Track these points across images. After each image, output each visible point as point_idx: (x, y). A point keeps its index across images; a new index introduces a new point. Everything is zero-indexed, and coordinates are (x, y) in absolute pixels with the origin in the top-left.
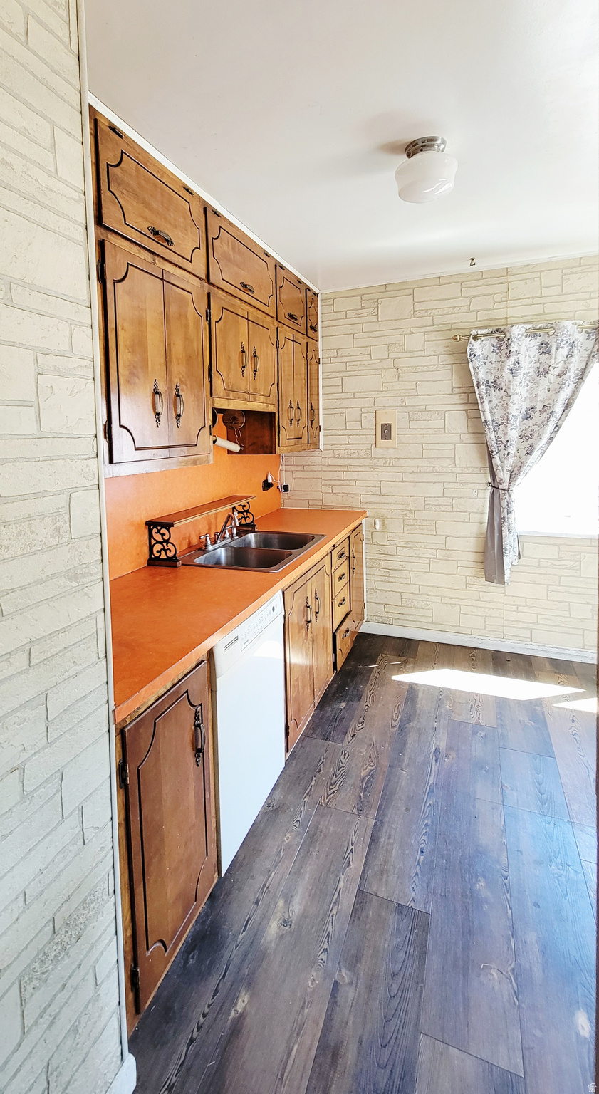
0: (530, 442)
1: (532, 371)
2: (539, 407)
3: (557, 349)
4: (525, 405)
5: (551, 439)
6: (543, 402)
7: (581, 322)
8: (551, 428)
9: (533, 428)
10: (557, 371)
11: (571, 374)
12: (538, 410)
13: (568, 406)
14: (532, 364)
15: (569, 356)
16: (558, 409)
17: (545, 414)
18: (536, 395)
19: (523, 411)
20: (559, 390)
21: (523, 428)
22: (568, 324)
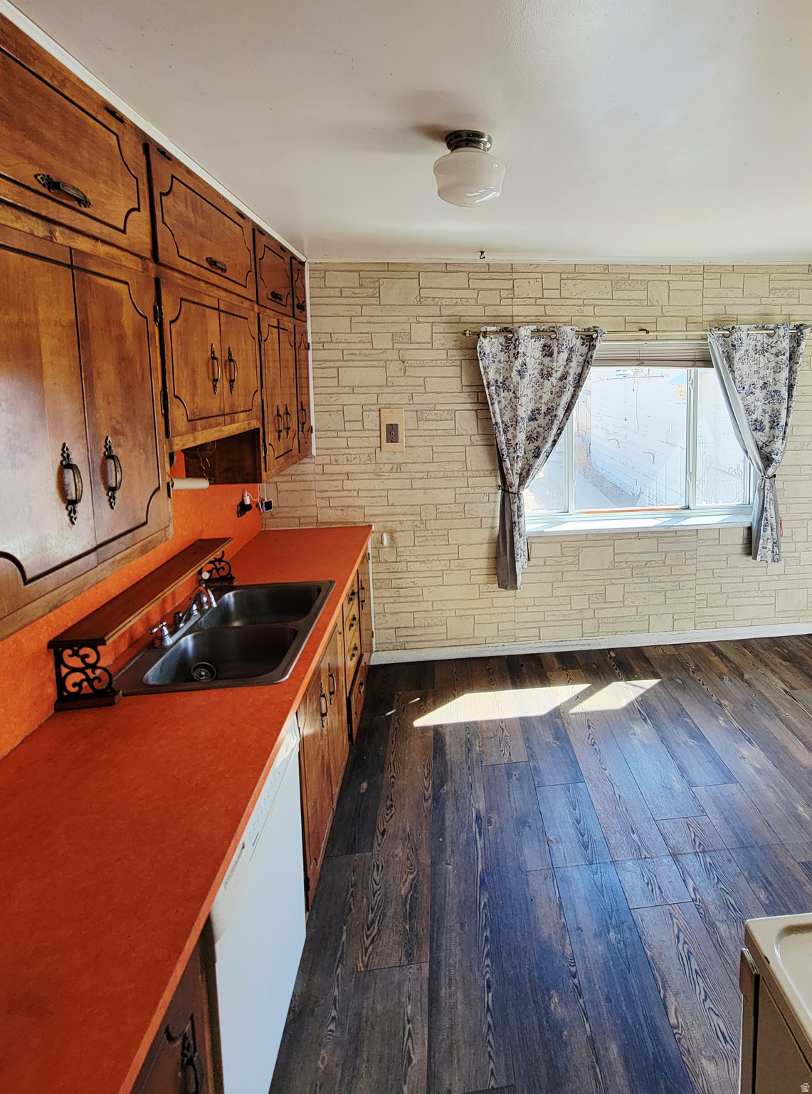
0: (536, 444)
1: (536, 372)
2: (544, 409)
3: (559, 352)
4: (532, 406)
5: (555, 441)
6: (547, 404)
7: (577, 329)
8: (554, 431)
9: (539, 429)
10: (559, 375)
11: (571, 379)
12: (542, 412)
13: (569, 409)
14: (536, 366)
15: (569, 360)
16: (561, 412)
17: (549, 417)
18: (541, 397)
19: (529, 413)
20: (560, 394)
21: (529, 429)
22: (568, 329)
